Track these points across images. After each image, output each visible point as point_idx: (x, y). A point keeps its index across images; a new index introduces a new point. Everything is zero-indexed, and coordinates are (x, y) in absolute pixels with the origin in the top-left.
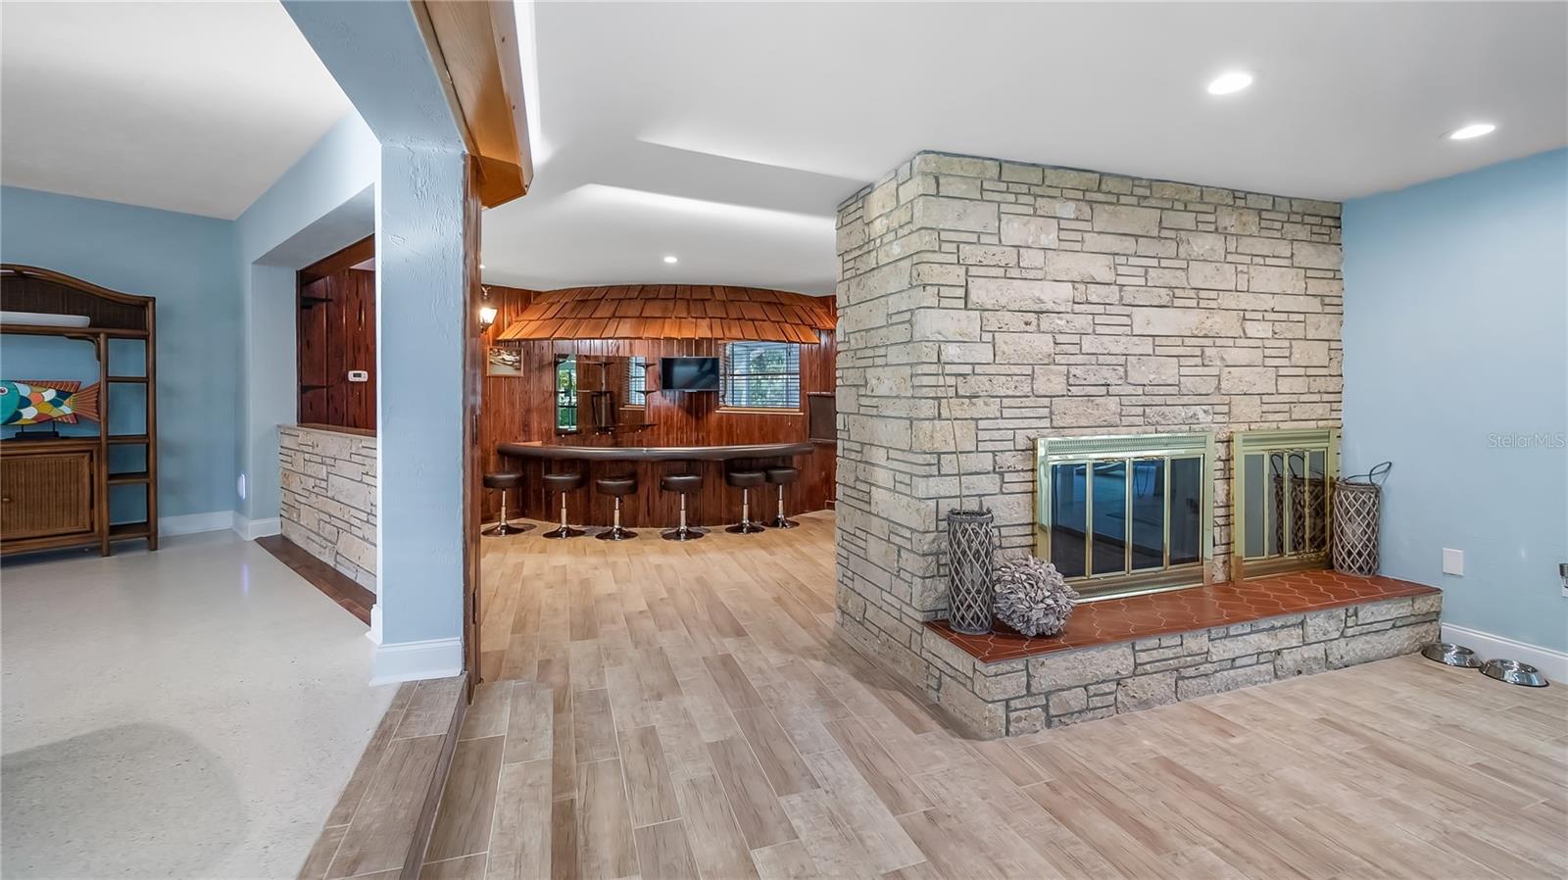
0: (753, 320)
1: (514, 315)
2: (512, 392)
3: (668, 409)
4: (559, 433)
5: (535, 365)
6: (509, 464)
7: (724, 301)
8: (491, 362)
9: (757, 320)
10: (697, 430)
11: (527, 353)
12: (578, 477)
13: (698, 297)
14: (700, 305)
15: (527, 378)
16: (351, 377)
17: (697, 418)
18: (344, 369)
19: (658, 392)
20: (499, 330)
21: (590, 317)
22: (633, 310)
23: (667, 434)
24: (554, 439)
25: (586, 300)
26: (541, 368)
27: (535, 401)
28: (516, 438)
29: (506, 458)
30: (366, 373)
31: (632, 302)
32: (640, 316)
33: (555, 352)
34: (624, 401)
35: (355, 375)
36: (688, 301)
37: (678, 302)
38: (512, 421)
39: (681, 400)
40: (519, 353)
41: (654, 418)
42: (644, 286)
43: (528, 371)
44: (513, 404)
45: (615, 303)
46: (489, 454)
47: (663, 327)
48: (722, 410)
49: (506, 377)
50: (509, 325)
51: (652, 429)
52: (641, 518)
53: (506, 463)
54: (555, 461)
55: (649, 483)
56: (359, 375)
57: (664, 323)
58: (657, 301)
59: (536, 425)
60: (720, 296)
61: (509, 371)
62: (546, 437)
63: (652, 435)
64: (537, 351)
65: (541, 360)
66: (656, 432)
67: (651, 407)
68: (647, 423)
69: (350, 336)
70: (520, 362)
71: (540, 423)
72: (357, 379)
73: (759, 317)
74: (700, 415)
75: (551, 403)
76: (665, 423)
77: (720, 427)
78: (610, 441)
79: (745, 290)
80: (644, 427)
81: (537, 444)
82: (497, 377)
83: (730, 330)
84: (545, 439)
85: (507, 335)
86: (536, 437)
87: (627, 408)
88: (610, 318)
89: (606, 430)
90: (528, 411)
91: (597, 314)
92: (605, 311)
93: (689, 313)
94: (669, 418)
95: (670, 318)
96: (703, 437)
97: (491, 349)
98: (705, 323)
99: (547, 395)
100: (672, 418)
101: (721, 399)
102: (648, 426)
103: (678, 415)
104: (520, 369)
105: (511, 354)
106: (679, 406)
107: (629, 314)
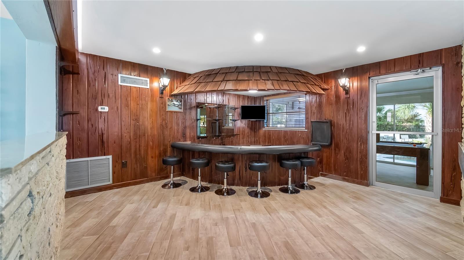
0: (292, 82)
1: (179, 84)
2: (178, 119)
3: (243, 128)
4: (199, 138)
5: (188, 107)
6: (176, 153)
7: (277, 73)
8: (168, 105)
9: (294, 82)
10: (254, 137)
11: (185, 101)
12: (206, 161)
13: (264, 71)
14: (266, 74)
15: (185, 113)
16: (100, 109)
17: (255, 132)
18: (97, 105)
19: (240, 121)
20: (172, 90)
21: (212, 82)
22: (233, 77)
23: (243, 138)
24: (196, 140)
25: (211, 74)
26: (191, 108)
27: (188, 123)
28: (180, 140)
29: (175, 149)
30: (107, 107)
31: (233, 74)
32: (237, 80)
33: (197, 101)
34: (224, 124)
35: (101, 108)
36: (259, 72)
37: (254, 73)
38: (178, 132)
39: (248, 124)
40: (181, 101)
41: (238, 131)
42: (237, 67)
43: (185, 109)
44: (178, 125)
45: (224, 75)
46: (167, 147)
47: (249, 84)
48: (266, 128)
49: (175, 112)
50: (177, 88)
51: (237, 136)
52: (236, 182)
53: (175, 151)
54: (196, 152)
55: (240, 163)
56: (104, 109)
57: (249, 83)
58: (244, 73)
59: (188, 134)
60: (275, 70)
61: (176, 109)
62: (193, 140)
63: (237, 139)
64: (189, 101)
65: (191, 105)
66: (238, 138)
67: (237, 127)
68: (235, 133)
69: (100, 89)
70: (181, 105)
71: (190, 133)
72: (103, 110)
73: (295, 81)
74: (256, 130)
75: (195, 124)
76: (242, 134)
77: (265, 136)
78: (220, 141)
79: (286, 68)
80: (233, 135)
81: (189, 142)
82: (171, 112)
83: (282, 86)
84: (192, 140)
85: (175, 92)
86: (188, 139)
87: (225, 127)
88: (222, 81)
89: (219, 136)
90: (185, 127)
91: (215, 80)
92: (219, 78)
93: (261, 77)
94: (244, 131)
95: (252, 80)
96: (257, 140)
97: (168, 99)
98: (269, 83)
99: (193, 121)
100: (245, 131)
101: (265, 124)
102: (235, 135)
103: (247, 130)
104: (181, 108)
105: (177, 101)
106: (248, 127)
107: (231, 79)
